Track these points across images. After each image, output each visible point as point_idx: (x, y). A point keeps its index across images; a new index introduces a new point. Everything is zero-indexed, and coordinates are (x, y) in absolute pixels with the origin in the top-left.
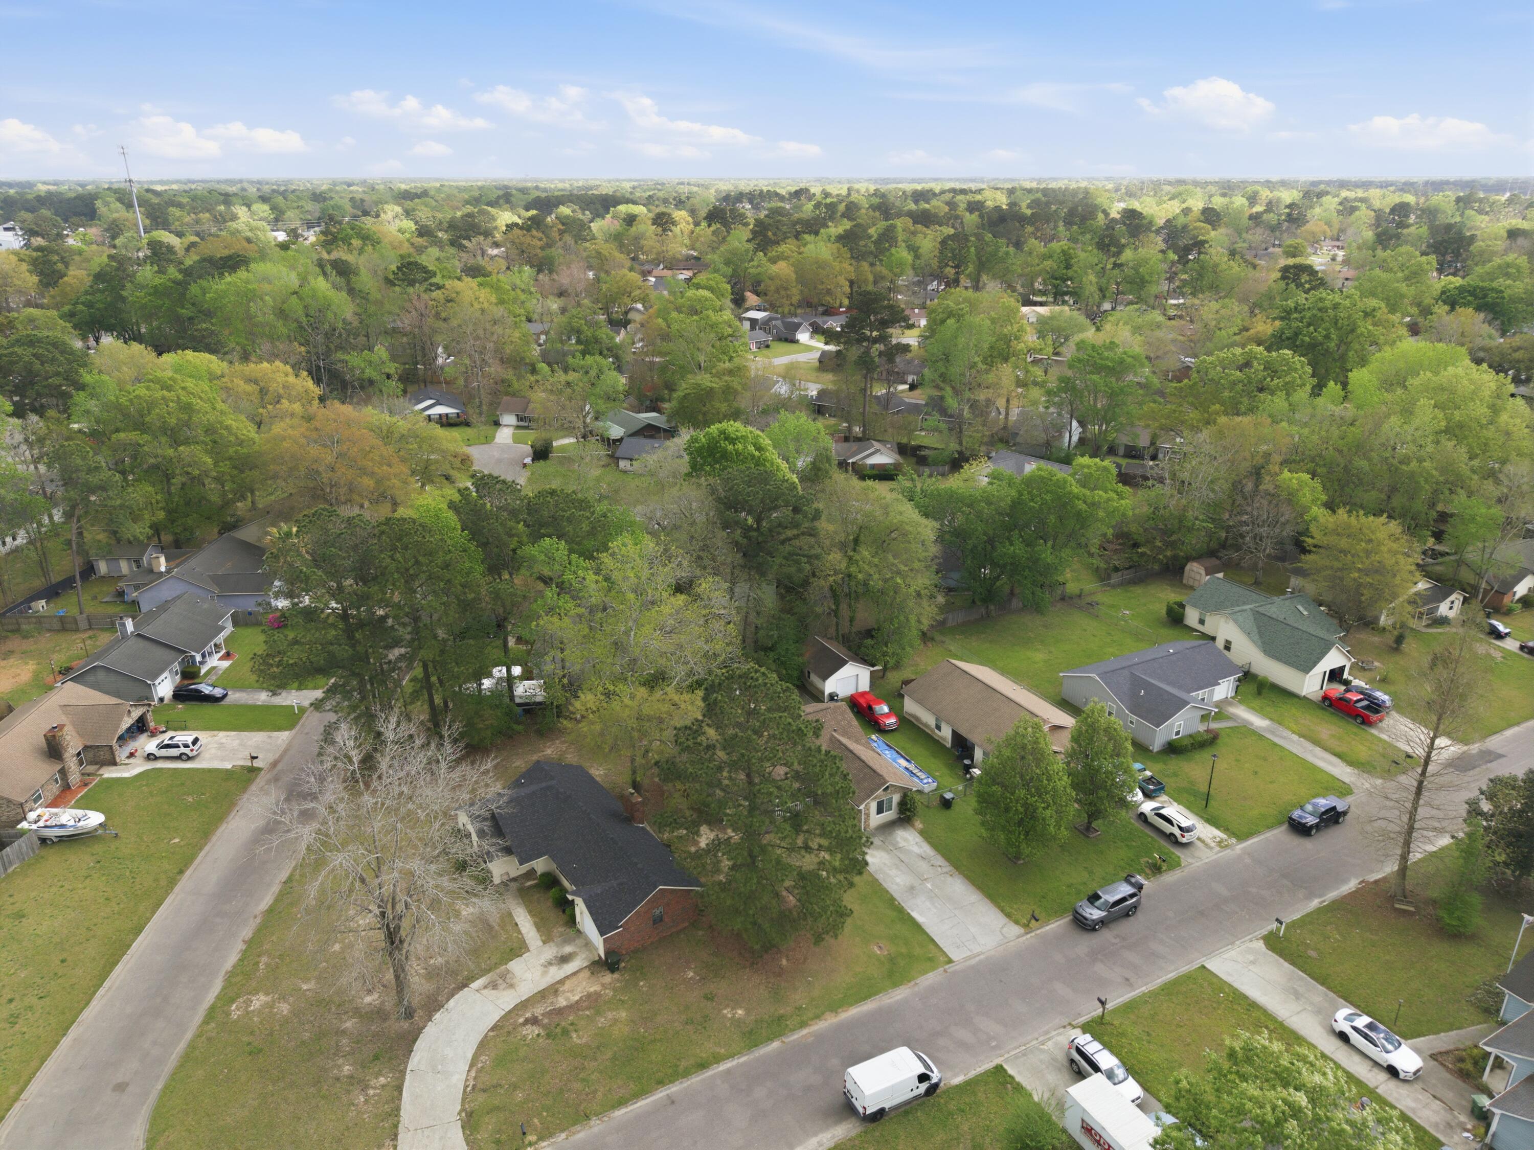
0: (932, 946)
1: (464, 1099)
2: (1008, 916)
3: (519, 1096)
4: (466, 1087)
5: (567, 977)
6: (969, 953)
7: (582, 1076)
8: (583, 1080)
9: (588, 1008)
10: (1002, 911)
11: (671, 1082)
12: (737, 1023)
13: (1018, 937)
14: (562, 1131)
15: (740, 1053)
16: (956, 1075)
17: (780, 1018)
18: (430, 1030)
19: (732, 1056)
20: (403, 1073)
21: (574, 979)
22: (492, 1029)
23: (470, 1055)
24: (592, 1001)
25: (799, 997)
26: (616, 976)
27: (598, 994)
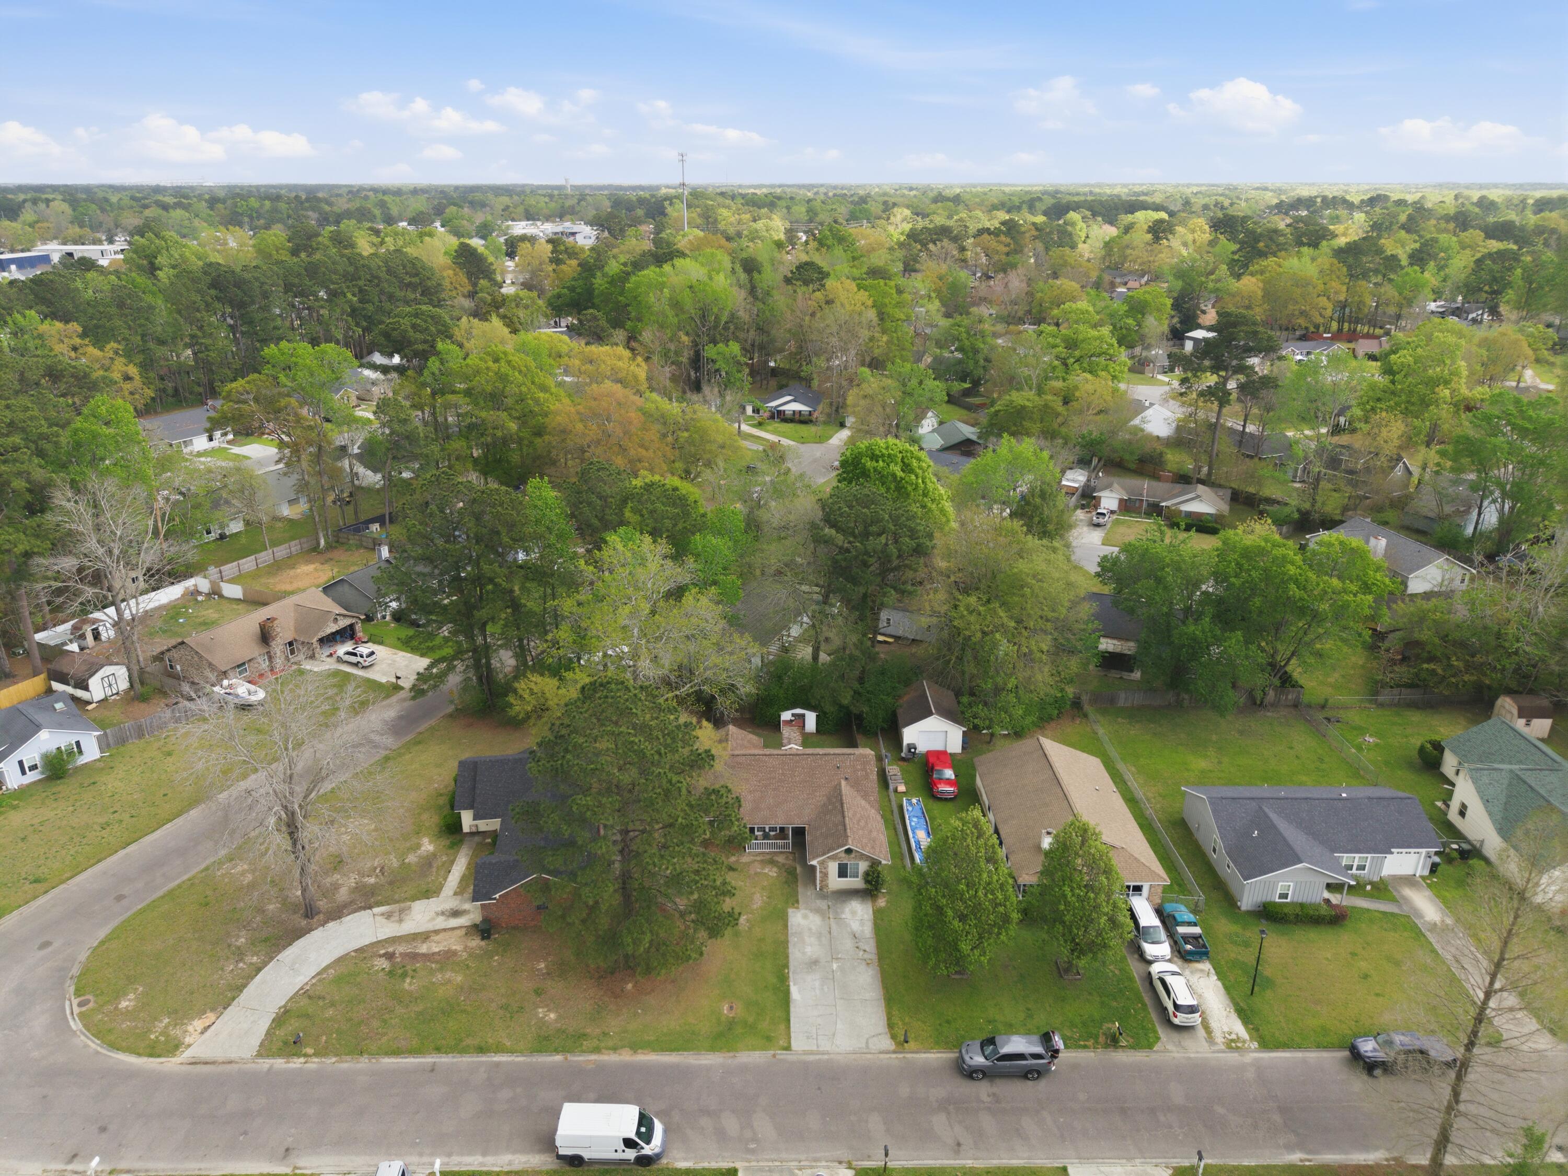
0: (782, 1027)
1: (291, 998)
2: (891, 1026)
3: (331, 1012)
4: (302, 988)
5: (445, 930)
6: (815, 1048)
7: (387, 1016)
8: (385, 1021)
9: (437, 962)
10: (889, 1019)
11: (446, 1053)
12: (542, 1023)
13: (881, 1053)
14: (336, 1055)
15: (522, 1053)
16: (685, 1159)
17: (584, 1036)
18: (317, 934)
19: (511, 1052)
20: (272, 959)
21: (450, 933)
22: (356, 951)
23: (324, 965)
24: (447, 957)
25: (614, 1024)
26: (483, 943)
27: (455, 953)
